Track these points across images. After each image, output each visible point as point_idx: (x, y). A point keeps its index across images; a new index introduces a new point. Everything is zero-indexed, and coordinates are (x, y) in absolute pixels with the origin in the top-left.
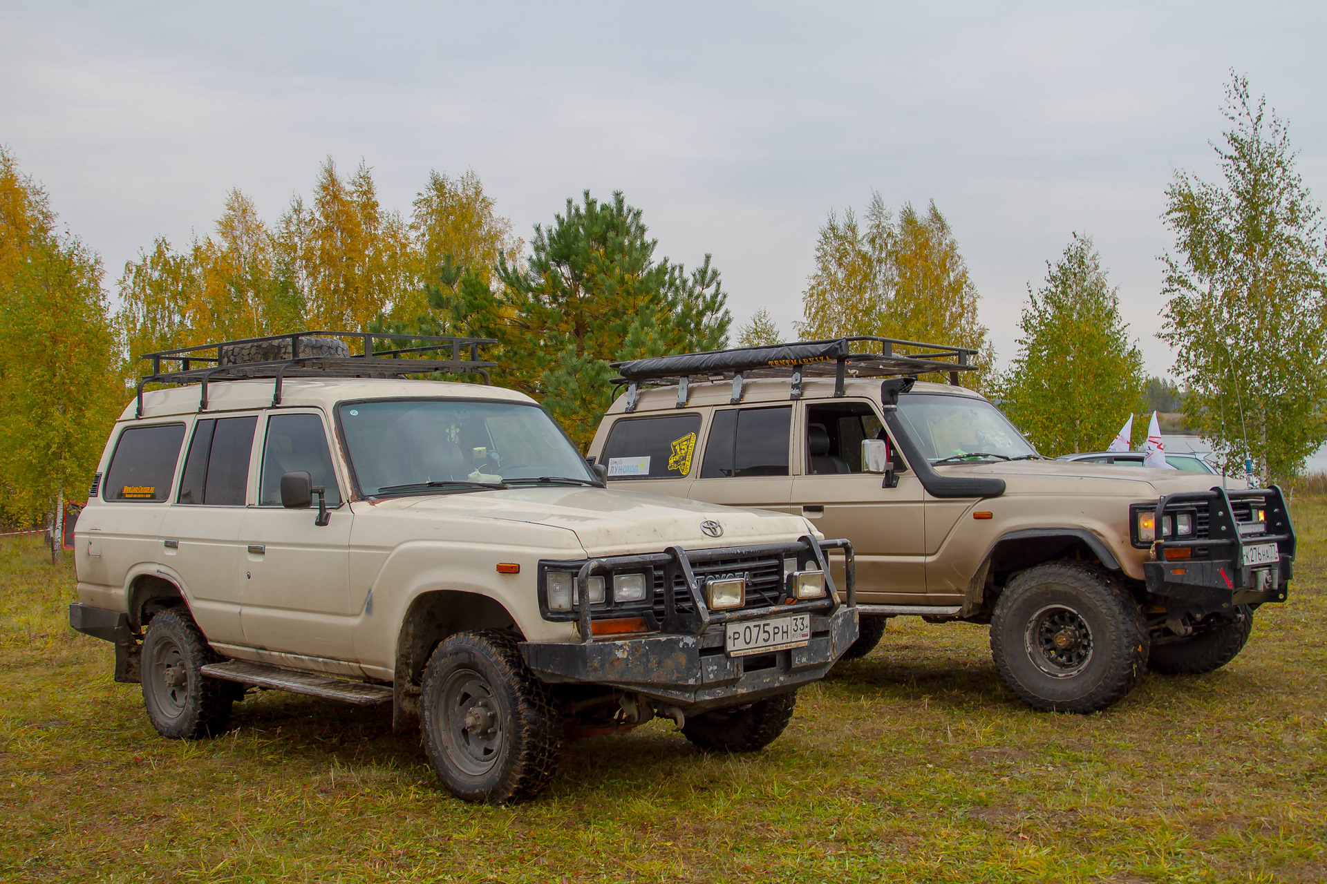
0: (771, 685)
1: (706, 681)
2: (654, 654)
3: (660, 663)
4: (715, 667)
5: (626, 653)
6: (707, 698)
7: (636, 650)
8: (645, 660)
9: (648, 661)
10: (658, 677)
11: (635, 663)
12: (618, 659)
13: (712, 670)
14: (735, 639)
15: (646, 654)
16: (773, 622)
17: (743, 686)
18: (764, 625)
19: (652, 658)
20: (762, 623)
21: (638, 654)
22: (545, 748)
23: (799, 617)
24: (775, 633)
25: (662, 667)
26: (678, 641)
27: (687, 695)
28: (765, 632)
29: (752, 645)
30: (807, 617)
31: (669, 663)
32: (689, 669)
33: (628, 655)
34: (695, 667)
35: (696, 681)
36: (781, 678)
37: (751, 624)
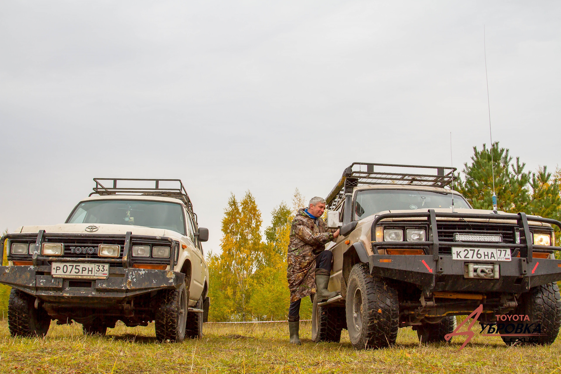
0: (86, 295)
1: (38, 285)
2: (18, 272)
3: (20, 276)
4: (45, 281)
5: (9, 271)
6: (43, 294)
7: (13, 270)
8: (15, 274)
9: (16, 275)
10: (19, 282)
11: (12, 275)
12: (6, 273)
13: (42, 282)
14: (57, 270)
15: (16, 272)
16: (82, 265)
17: (67, 292)
18: (76, 266)
19: (17, 273)
20: (75, 264)
21: (13, 271)
22: (16, 316)
23: (101, 265)
24: (83, 270)
25: (21, 278)
26: (28, 268)
27: (33, 291)
28: (76, 269)
29: (68, 273)
30: (107, 266)
31: (23, 276)
32: (30, 279)
33: (9, 272)
34: (33, 279)
35: (32, 285)
36: (93, 293)
37: (68, 264)
